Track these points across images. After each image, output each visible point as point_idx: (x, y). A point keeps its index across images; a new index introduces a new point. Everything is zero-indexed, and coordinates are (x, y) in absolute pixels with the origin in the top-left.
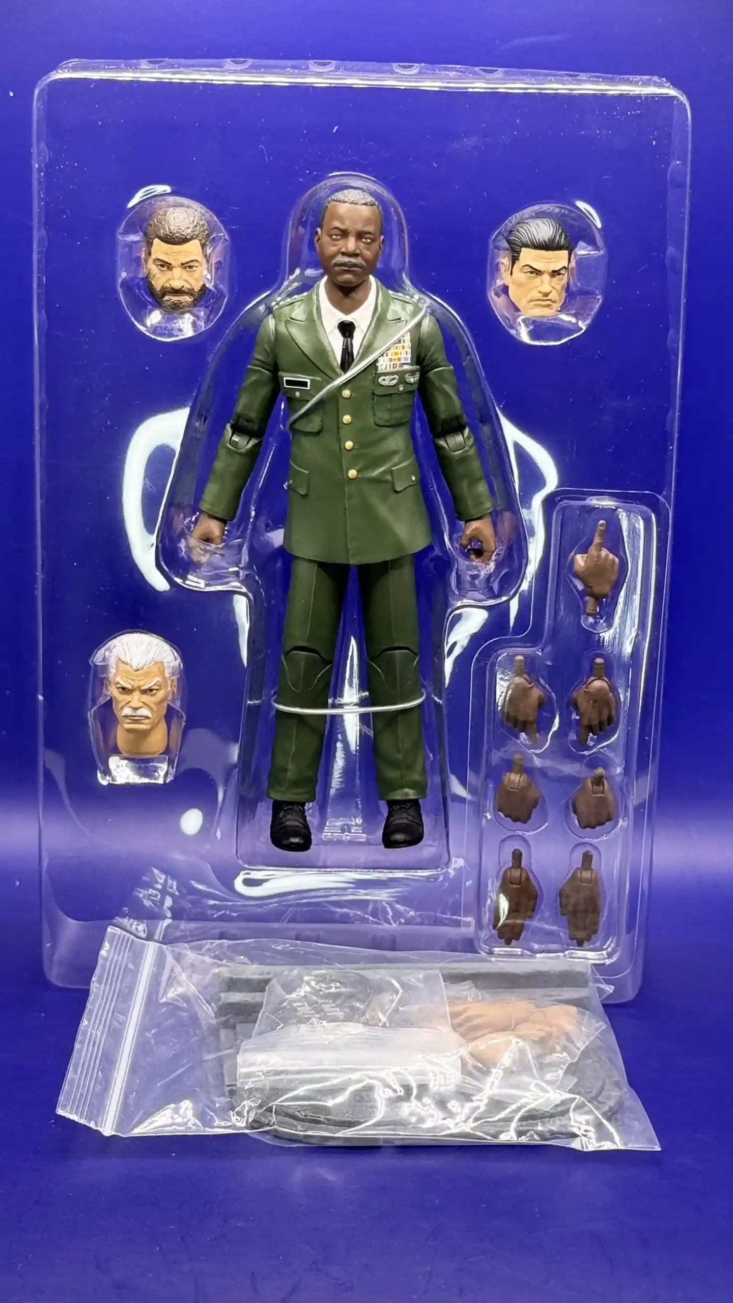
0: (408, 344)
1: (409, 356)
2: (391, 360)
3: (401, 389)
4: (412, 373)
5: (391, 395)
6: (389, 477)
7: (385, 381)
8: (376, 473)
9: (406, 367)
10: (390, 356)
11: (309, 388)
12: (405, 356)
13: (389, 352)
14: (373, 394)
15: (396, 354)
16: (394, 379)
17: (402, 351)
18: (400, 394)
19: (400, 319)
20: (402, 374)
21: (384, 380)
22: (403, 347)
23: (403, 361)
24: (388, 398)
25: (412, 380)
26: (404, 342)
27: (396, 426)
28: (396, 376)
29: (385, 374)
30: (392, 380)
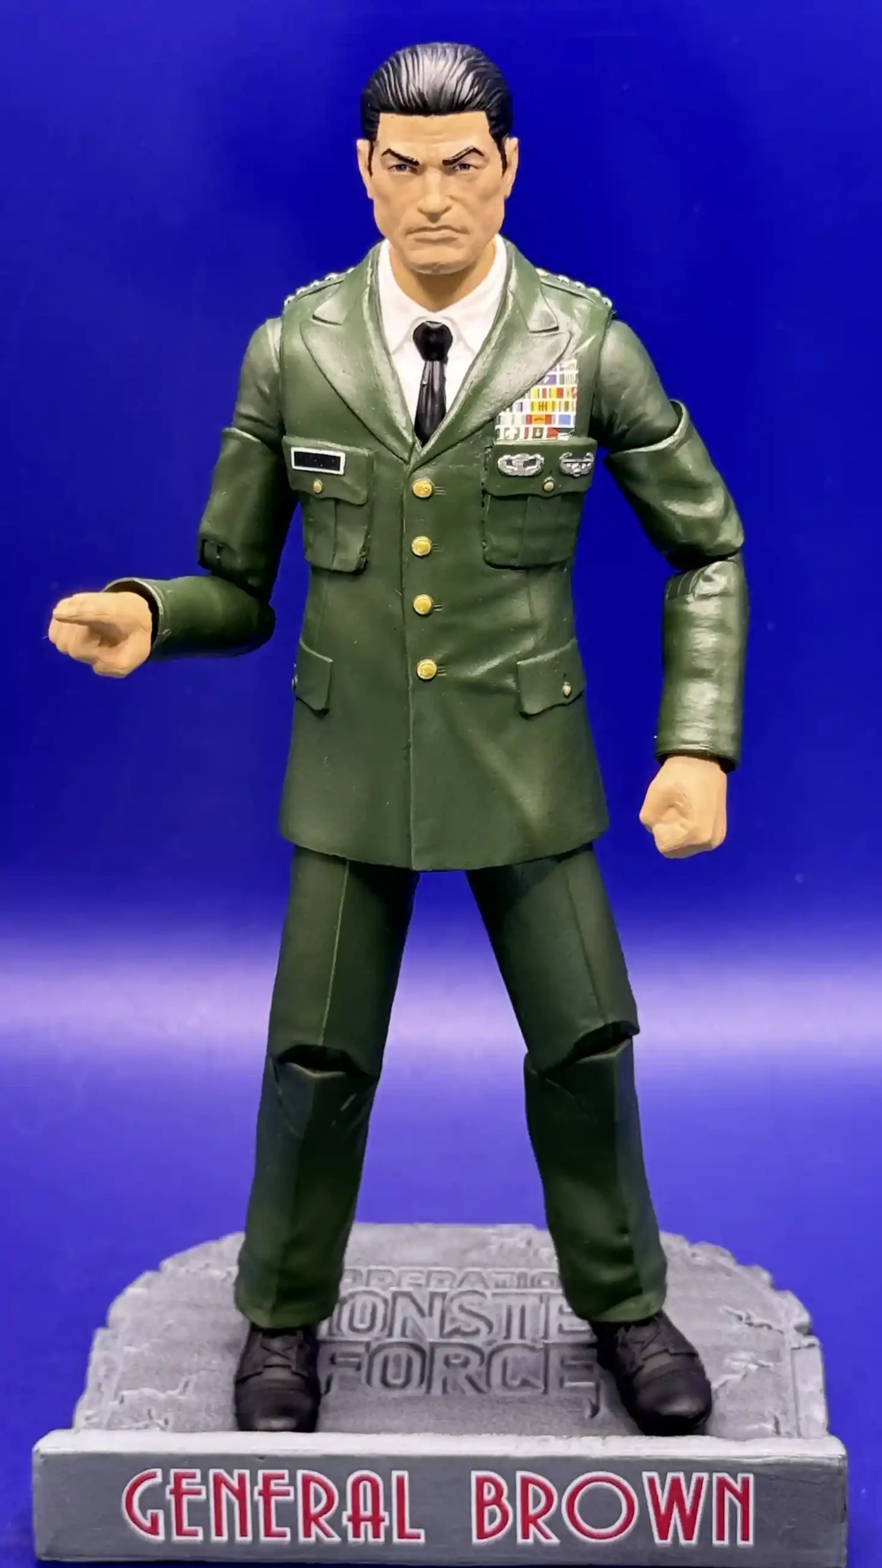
0: (571, 385)
1: (572, 413)
2: (529, 419)
3: (549, 485)
4: (578, 453)
5: (524, 497)
6: (510, 682)
7: (513, 465)
8: (480, 670)
9: (564, 438)
10: (527, 411)
11: (341, 472)
12: (563, 413)
13: (526, 401)
14: (484, 492)
15: (543, 406)
16: (533, 462)
17: (557, 400)
18: (547, 497)
19: (556, 329)
20: (551, 453)
21: (509, 462)
22: (560, 393)
23: (557, 425)
24: (518, 504)
25: (575, 468)
26: (562, 382)
27: (533, 568)
28: (538, 456)
29: (513, 450)
30: (526, 464)
